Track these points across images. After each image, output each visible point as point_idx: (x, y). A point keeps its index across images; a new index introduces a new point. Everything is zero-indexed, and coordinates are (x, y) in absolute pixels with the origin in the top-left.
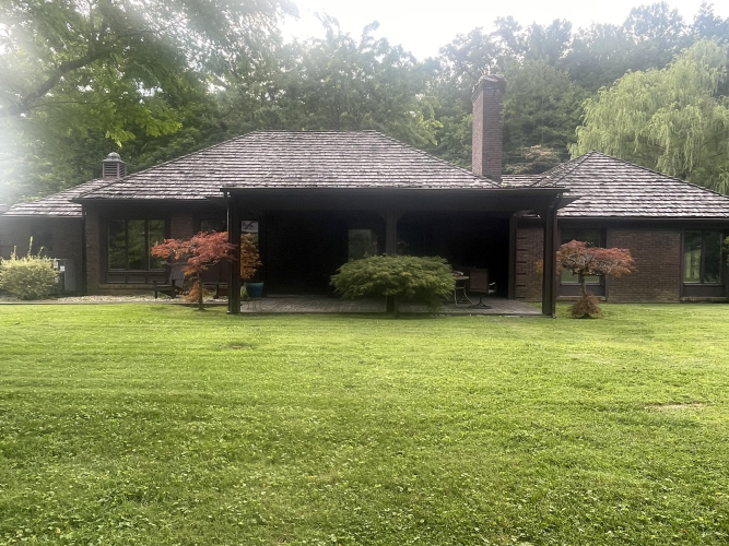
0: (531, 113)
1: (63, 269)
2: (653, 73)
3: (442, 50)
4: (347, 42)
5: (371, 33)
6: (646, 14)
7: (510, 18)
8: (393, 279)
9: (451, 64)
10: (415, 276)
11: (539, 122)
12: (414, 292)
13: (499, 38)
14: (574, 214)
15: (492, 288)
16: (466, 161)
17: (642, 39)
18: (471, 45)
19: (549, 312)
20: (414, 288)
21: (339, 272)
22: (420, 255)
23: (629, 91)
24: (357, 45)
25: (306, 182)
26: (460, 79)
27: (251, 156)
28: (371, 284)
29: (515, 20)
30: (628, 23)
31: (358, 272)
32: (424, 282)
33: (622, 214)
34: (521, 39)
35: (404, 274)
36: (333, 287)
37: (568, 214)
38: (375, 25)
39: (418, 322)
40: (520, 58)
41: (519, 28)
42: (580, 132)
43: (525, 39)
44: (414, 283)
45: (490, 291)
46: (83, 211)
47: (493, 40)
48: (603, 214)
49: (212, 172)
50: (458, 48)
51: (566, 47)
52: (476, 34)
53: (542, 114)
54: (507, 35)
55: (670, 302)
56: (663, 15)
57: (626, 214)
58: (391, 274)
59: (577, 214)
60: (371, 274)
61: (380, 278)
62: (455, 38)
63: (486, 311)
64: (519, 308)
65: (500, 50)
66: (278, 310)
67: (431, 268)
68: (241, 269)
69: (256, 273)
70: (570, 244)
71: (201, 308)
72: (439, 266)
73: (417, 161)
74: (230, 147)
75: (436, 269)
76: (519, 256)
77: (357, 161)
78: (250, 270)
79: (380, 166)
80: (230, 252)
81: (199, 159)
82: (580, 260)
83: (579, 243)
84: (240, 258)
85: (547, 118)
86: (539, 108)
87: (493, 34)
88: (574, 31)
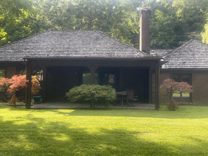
0: (191, 17)
8: (89, 94)
10: (97, 93)
12: (97, 99)
14: (177, 67)
15: (135, 98)
20: (97, 98)
21: (69, 92)
22: (101, 84)
27: (44, 42)
28: (80, 96)
32: (101, 95)
33: (198, 67)
35: (92, 92)
36: (67, 97)
37: (175, 67)
44: (97, 95)
45: (135, 100)
48: (190, 67)
49: (26, 49)
53: (195, 17)
57: (200, 67)
58: (88, 92)
59: (179, 67)
60: (80, 92)
61: (83, 93)
63: (134, 108)
66: (46, 107)
67: (105, 90)
68: (33, 91)
69: (39, 92)
70: (166, 80)
71: (14, 107)
72: (108, 89)
73: (114, 44)
74: (35, 38)
75: (107, 90)
76: (154, 85)
77: (89, 44)
78: (37, 91)
79: (98, 46)
80: (27, 83)
81: (21, 43)
82: (169, 87)
83: (169, 79)
84: (31, 86)
85: (199, 19)
86: (195, 14)
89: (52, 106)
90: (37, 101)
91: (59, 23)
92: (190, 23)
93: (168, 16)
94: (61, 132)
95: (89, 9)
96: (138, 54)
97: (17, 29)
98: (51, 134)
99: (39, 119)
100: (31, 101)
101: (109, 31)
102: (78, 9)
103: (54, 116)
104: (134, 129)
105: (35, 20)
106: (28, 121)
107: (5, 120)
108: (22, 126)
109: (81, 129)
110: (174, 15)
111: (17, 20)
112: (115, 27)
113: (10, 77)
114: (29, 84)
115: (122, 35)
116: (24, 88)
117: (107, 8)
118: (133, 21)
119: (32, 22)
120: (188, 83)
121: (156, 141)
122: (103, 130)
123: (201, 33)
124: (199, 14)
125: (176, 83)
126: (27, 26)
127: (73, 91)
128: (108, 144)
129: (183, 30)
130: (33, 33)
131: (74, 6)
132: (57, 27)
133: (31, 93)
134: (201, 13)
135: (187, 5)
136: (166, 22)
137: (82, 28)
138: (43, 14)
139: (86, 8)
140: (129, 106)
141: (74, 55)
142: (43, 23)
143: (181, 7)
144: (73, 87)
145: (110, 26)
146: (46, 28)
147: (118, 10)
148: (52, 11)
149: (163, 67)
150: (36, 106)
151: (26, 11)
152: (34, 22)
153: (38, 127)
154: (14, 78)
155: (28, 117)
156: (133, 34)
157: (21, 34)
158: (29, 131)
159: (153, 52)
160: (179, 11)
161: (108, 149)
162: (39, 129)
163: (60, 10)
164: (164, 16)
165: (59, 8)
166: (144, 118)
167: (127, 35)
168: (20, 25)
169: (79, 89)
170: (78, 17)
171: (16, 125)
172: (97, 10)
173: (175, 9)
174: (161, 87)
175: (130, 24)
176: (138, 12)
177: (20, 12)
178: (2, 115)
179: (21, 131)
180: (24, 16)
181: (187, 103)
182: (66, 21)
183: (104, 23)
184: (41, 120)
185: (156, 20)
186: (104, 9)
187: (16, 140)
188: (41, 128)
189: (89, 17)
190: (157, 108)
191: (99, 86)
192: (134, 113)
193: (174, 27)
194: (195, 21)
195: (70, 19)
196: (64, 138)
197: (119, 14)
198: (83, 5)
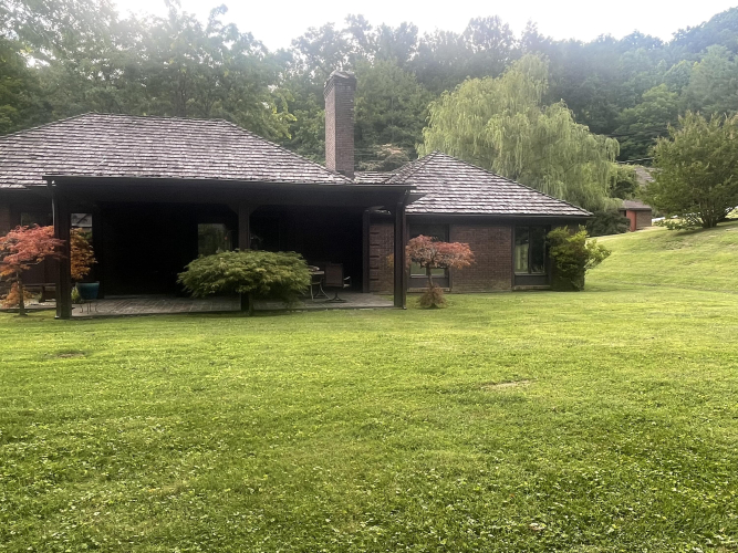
0: (381, 113)
2: (488, 81)
3: (294, 43)
4: (192, 24)
5: (219, 17)
6: (483, 26)
7: (360, 17)
8: (247, 276)
9: (304, 57)
11: (389, 121)
12: (269, 288)
13: (350, 35)
14: (421, 210)
15: (347, 282)
16: (320, 156)
17: (479, 49)
18: (323, 40)
19: (400, 303)
20: (269, 284)
21: (187, 269)
23: (468, 96)
24: (204, 29)
25: (148, 172)
26: (313, 73)
28: (223, 281)
29: (365, 19)
30: (468, 33)
31: (208, 269)
32: (279, 278)
34: (371, 39)
35: (258, 270)
36: (182, 285)
38: (224, 9)
39: (273, 318)
40: (371, 57)
41: (370, 28)
42: (426, 133)
43: (375, 38)
45: (345, 286)
47: (344, 37)
48: (446, 211)
49: (34, 157)
50: (311, 41)
51: (413, 50)
52: (328, 30)
53: (392, 114)
54: (358, 33)
55: (505, 291)
56: (496, 28)
57: (466, 211)
58: (245, 270)
59: (424, 211)
60: (223, 271)
61: (233, 274)
62: (307, 31)
63: (342, 305)
64: (373, 301)
65: (352, 47)
66: (118, 312)
67: (285, 263)
69: (90, 272)
72: (295, 262)
73: (270, 153)
74: (56, 130)
75: (290, 264)
76: (373, 251)
77: (206, 151)
78: (83, 269)
79: (231, 157)
80: (57, 248)
81: (16, 142)
84: (68, 256)
85: (397, 118)
87: (344, 31)
88: (420, 35)
154: (18, 233)
169: (218, 262)
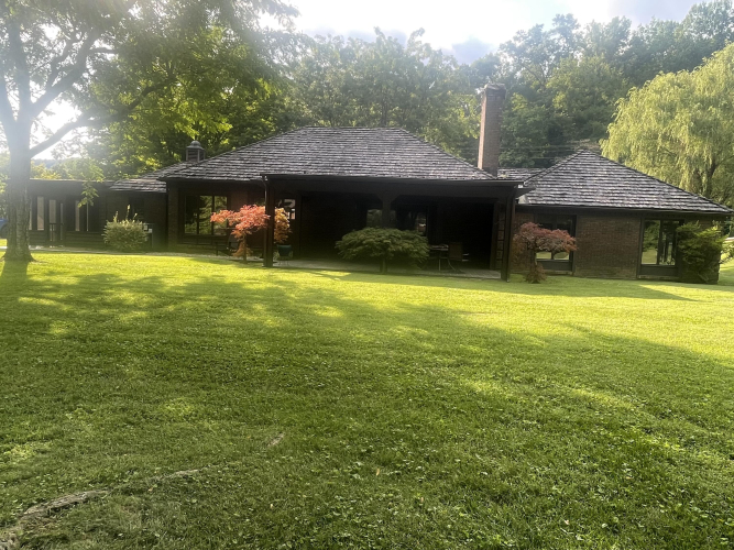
0: (583, 109)
1: (151, 230)
2: (683, 75)
3: (502, 47)
4: (395, 47)
5: (417, 39)
7: (570, 16)
8: (377, 245)
9: (510, 60)
10: (393, 243)
12: (393, 255)
13: (558, 36)
15: (465, 257)
17: (701, 36)
18: (531, 41)
21: (341, 240)
22: (402, 229)
24: (405, 49)
26: (518, 74)
27: (298, 147)
28: (361, 247)
29: (575, 17)
30: (688, 21)
32: (400, 248)
34: (579, 37)
35: (385, 241)
36: (338, 250)
38: (421, 32)
40: (579, 55)
41: (578, 26)
42: (611, 129)
43: (584, 36)
44: (392, 248)
45: (463, 260)
46: (167, 188)
47: (552, 38)
49: (265, 160)
50: (518, 44)
51: (624, 45)
52: (537, 30)
53: (592, 110)
54: (564, 32)
56: (724, 13)
58: (376, 241)
60: (362, 241)
61: (368, 243)
62: (515, 35)
64: (486, 275)
65: (558, 47)
67: (408, 238)
68: (276, 235)
69: (287, 239)
70: (525, 226)
71: (244, 263)
72: (415, 237)
73: (430, 155)
74: (282, 140)
75: (412, 239)
76: (501, 236)
77: (382, 154)
78: (284, 236)
79: (399, 158)
80: (266, 221)
81: (256, 150)
82: (531, 238)
83: (531, 224)
84: (274, 227)
85: (598, 113)
86: (591, 103)
87: (553, 32)
88: (633, 28)
89: (310, 266)
90: (284, 256)
91: (327, 113)
92: (580, 122)
93: (537, 107)
94: (327, 305)
95: (384, 87)
96: (475, 174)
97: (250, 125)
98: (310, 306)
99: (287, 282)
100: (272, 256)
101: (420, 132)
102: (363, 87)
103: (314, 279)
104: (462, 307)
105: (283, 107)
106: (269, 285)
107: (229, 281)
108: (258, 292)
109: (363, 302)
110: (549, 104)
111: (249, 108)
112: (432, 125)
113: (237, 210)
114: (271, 222)
115: (445, 141)
116: (262, 229)
117: (418, 87)
118: (467, 114)
119: (277, 112)
120: (569, 232)
121: (502, 326)
122: (402, 305)
123: (600, 141)
124: (599, 105)
125: (544, 230)
126: (266, 119)
127: (348, 238)
128: (413, 327)
129: (565, 135)
130: (277, 132)
131: (355, 81)
132: (322, 122)
133: (274, 240)
134: (603, 102)
135: (575, 86)
136: (532, 119)
137: (369, 124)
138: (298, 96)
139: (379, 86)
140: (453, 272)
141: (353, 173)
142: (297, 114)
143: (564, 88)
144: (350, 232)
145: (422, 122)
146: (303, 123)
147: (440, 91)
148: (315, 91)
149: (522, 200)
150: (281, 264)
151: (268, 82)
152: (280, 110)
153: (288, 294)
154: (245, 210)
155: (269, 279)
156: (465, 139)
157: (255, 134)
158: (272, 300)
159: (504, 173)
160: (560, 97)
161: (414, 334)
162: (289, 298)
163: (329, 88)
164: (529, 106)
165: (327, 84)
166: (480, 292)
167: (455, 141)
168: (255, 116)
169: (361, 235)
170: (363, 102)
171: (249, 290)
172: (399, 90)
173: (552, 93)
174: (516, 237)
175: (462, 118)
176: (478, 97)
177: (257, 86)
178: (224, 274)
179: (257, 299)
180: (263, 93)
181: (563, 272)
182: (339, 110)
183: (411, 116)
184: (292, 285)
185: (512, 115)
186: (412, 89)
187: (250, 311)
188: (293, 295)
189: (383, 103)
190: (505, 278)
191: (398, 231)
192: (462, 282)
193: (546, 129)
194: (591, 117)
195: (347, 107)
196: (333, 313)
197: (440, 98)
198: (372, 79)
